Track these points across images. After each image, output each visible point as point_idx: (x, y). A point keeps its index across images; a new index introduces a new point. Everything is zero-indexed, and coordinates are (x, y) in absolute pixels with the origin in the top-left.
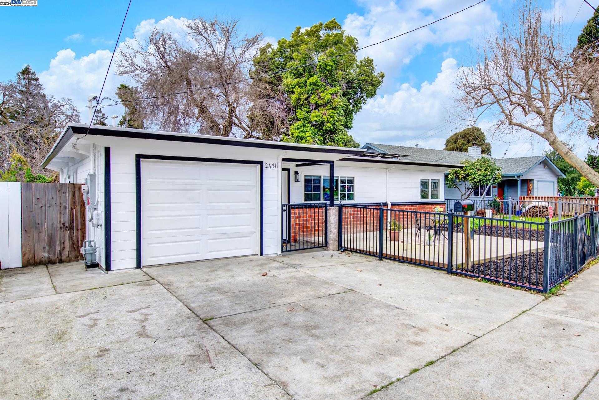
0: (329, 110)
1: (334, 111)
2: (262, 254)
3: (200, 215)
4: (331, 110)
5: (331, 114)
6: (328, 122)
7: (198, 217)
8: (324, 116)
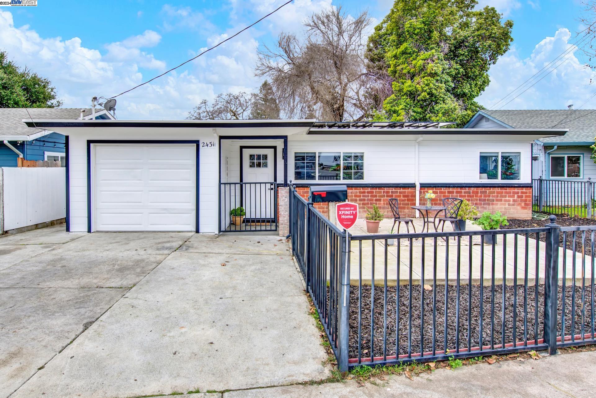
0: (424, 77)
1: (429, 78)
2: (197, 231)
3: (142, 191)
4: (426, 78)
5: (426, 82)
6: (423, 91)
7: (141, 192)
8: (418, 86)
